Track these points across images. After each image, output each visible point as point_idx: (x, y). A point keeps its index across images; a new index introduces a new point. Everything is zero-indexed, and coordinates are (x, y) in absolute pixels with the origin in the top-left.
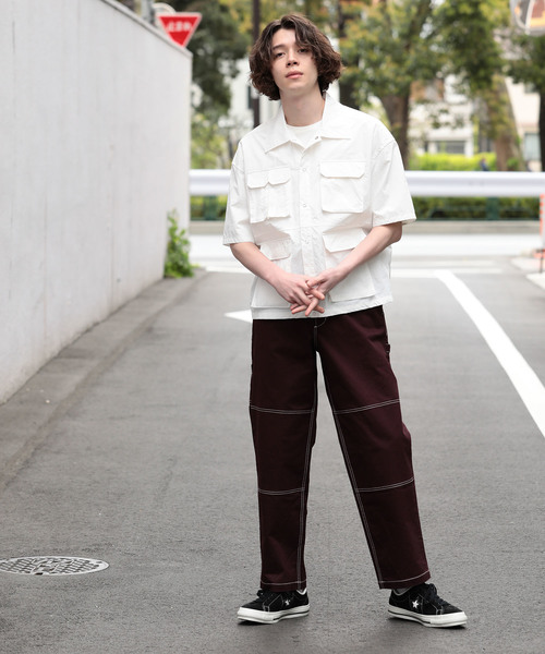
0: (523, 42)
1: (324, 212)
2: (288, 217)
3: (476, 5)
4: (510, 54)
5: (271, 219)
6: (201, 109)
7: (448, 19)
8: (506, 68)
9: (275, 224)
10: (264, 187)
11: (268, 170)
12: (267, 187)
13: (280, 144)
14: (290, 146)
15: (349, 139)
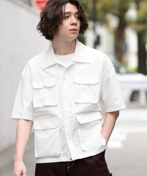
1: (76, 103)
2: (57, 105)
5: (47, 106)
9: (49, 109)
10: (42, 88)
11: (45, 79)
12: (44, 88)
13: (51, 65)
14: (57, 66)
15: (90, 63)
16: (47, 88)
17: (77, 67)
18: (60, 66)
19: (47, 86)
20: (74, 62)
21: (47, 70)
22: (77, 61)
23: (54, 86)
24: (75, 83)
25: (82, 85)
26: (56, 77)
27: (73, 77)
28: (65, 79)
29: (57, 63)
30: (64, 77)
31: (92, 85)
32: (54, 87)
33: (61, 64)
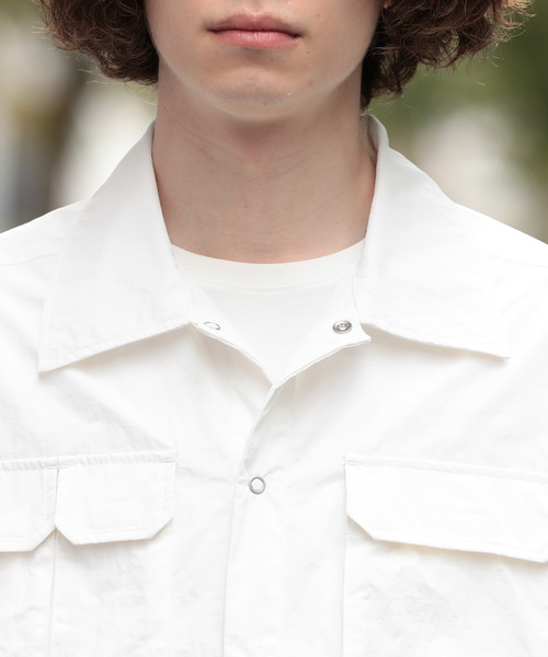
10: (28, 555)
11: (57, 466)
12: (46, 552)
13: (131, 339)
14: (186, 353)
15: (495, 361)
16: (79, 552)
17: (380, 379)
18: (218, 355)
19: (78, 537)
20: (357, 336)
21: (81, 379)
22: (383, 325)
23: (142, 542)
24: (354, 526)
25: (410, 561)
26: (167, 460)
27: (342, 476)
28: (257, 485)
29: (186, 331)
30: (248, 463)
31: (507, 572)
32: (139, 552)
33: (229, 335)
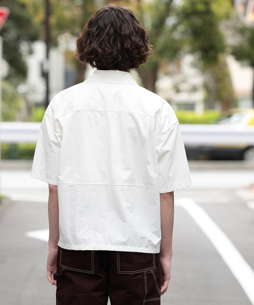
0: (242, 31)
3: (207, 4)
4: (231, 39)
6: (7, 78)
7: (187, 14)
8: (229, 50)
